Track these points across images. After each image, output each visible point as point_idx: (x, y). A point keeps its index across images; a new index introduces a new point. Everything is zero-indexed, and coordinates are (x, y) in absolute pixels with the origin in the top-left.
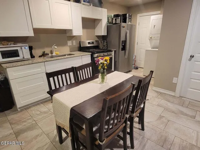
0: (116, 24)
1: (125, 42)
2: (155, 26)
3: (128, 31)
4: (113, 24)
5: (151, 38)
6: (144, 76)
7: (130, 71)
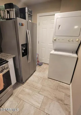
1: (26, 45)
2: (59, 26)
3: (29, 32)
4: (7, 19)
5: (55, 40)
6: (48, 78)
7: (35, 71)
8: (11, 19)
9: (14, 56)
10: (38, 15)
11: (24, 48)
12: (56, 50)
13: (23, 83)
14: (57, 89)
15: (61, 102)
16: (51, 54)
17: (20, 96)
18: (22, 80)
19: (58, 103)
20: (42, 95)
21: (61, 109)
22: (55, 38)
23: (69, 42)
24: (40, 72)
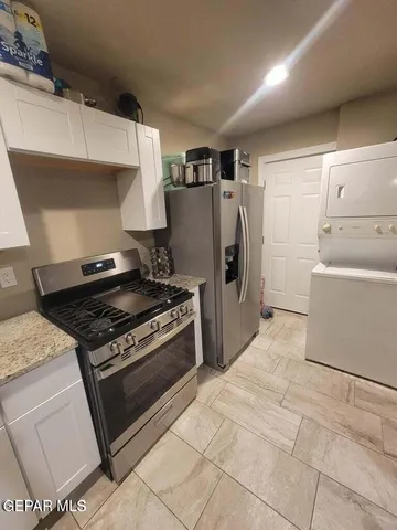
0: (197, 184)
1: (236, 250)
2: (340, 188)
3: (244, 210)
4: (189, 186)
5: (328, 231)
6: (307, 360)
7: (254, 336)
8: (202, 184)
9: (202, 281)
10: (262, 160)
11: (231, 259)
12: (329, 263)
13: (223, 369)
14: (348, 400)
15: (369, 445)
16: (316, 276)
17: (221, 406)
18: (220, 359)
19: (357, 447)
20: (295, 412)
21: (373, 468)
22: (326, 226)
23: (380, 236)
24: (274, 338)
